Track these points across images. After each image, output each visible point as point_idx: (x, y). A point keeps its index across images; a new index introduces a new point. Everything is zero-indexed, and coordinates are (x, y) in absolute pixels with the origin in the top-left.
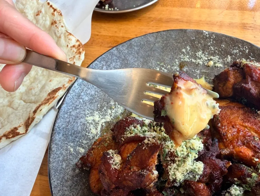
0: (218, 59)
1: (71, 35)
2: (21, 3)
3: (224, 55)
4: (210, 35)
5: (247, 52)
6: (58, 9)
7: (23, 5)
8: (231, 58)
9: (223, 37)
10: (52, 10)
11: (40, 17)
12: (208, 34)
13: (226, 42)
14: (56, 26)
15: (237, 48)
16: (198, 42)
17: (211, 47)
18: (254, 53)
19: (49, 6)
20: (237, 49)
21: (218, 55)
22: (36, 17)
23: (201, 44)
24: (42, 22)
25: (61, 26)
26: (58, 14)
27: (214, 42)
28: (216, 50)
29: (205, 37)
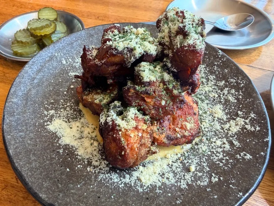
0: (213, 78)
3: (220, 79)
4: (222, 57)
5: (241, 86)
8: (224, 84)
9: (232, 64)
12: (221, 55)
13: (231, 69)
15: (235, 78)
16: (208, 57)
17: (216, 67)
18: (246, 89)
20: (235, 80)
21: (216, 76)
23: (210, 60)
27: (221, 64)
28: (218, 71)
29: (217, 56)
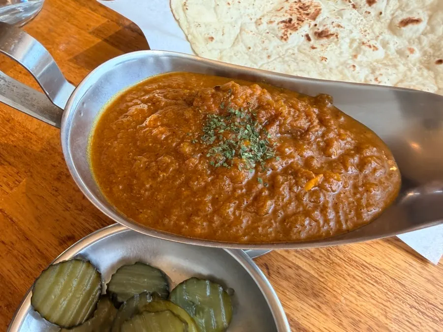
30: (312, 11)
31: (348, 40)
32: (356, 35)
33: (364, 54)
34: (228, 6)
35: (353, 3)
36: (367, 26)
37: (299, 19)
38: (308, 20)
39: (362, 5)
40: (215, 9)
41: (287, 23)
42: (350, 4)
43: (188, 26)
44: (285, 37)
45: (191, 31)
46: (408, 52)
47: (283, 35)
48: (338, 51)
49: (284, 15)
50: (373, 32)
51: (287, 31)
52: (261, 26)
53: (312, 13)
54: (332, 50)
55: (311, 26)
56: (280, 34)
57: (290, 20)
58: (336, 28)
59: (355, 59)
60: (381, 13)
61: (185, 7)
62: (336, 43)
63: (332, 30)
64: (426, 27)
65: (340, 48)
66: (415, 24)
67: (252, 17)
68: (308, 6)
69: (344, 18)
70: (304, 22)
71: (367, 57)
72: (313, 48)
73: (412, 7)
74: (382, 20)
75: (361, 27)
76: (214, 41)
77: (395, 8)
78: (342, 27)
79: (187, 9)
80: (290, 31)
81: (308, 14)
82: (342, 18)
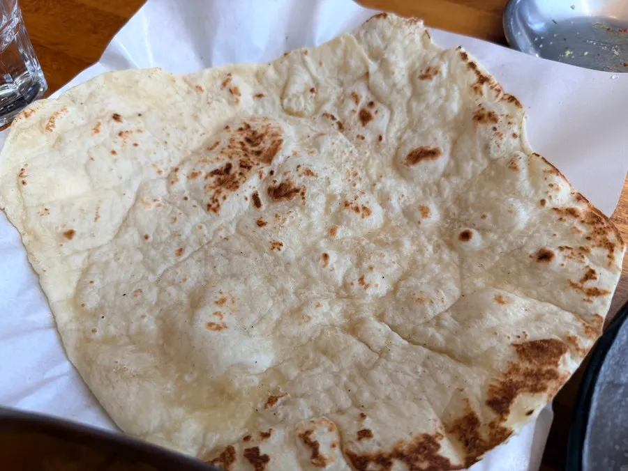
1: (558, 175)
2: (379, 34)
6: (495, 80)
7: (383, 38)
10: (475, 78)
11: (431, 84)
14: (495, 129)
19: (464, 64)
22: (419, 82)
24: (436, 101)
25: (510, 133)
26: (494, 93)
30: (266, 145)
31: (322, 200)
32: (338, 185)
33: (348, 225)
34: (114, 157)
35: (338, 119)
36: (358, 163)
37: (244, 164)
38: (258, 164)
39: (352, 123)
40: (86, 168)
41: (221, 174)
42: (334, 122)
43: (24, 218)
44: (214, 205)
45: (30, 226)
46: (418, 215)
47: (211, 203)
48: (304, 224)
49: (218, 159)
50: (368, 175)
51: (218, 192)
52: (176, 184)
53: (266, 149)
54: (292, 223)
55: (264, 176)
56: (207, 200)
57: (229, 167)
58: (303, 176)
59: (332, 237)
60: (380, 138)
61: (21, 179)
62: (302, 209)
63: (297, 182)
64: (449, 162)
65: (309, 216)
66: (430, 158)
67: (161, 168)
68: (261, 136)
69: (323, 150)
70: (252, 169)
71: (353, 229)
72: (261, 224)
73: (427, 126)
74: (383, 151)
75: (348, 166)
76: (75, 238)
77: (403, 126)
78: (312, 174)
79: (24, 183)
80: (224, 191)
81: (258, 153)
82: (319, 152)
